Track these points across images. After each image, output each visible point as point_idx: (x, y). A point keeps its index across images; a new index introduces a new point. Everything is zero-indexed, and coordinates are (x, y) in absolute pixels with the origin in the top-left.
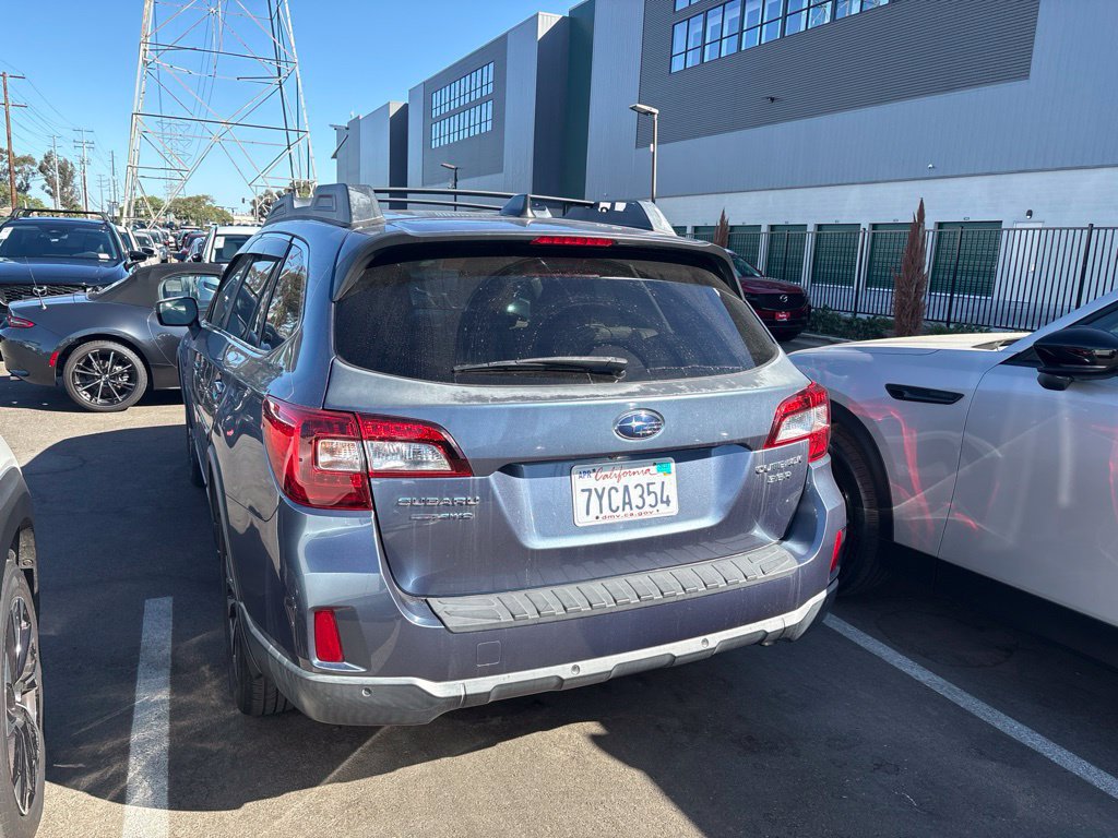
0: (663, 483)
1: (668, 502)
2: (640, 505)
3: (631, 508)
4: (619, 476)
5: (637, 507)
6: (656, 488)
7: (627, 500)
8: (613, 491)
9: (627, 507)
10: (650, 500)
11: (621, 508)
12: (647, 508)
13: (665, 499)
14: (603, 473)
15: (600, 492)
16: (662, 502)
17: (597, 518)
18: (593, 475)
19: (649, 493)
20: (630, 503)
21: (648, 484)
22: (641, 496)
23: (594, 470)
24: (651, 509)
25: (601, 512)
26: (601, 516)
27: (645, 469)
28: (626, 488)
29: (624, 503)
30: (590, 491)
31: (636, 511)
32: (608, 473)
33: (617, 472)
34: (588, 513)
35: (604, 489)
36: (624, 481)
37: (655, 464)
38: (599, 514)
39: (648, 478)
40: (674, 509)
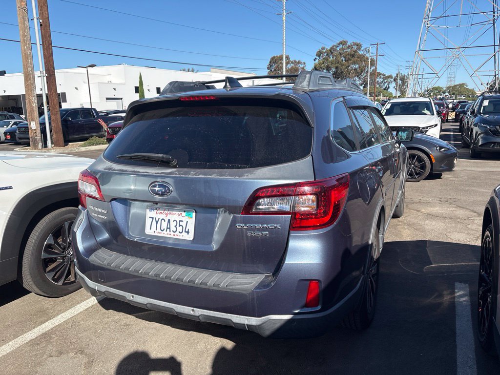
0: (187, 222)
1: (188, 232)
2: (175, 231)
3: (170, 231)
4: (167, 214)
5: (173, 231)
6: (184, 224)
7: (169, 227)
8: (163, 221)
9: (168, 230)
10: (179, 229)
11: (165, 230)
12: (177, 233)
13: (187, 230)
14: (160, 211)
15: (157, 220)
16: (185, 232)
17: (154, 232)
18: (155, 211)
19: (180, 226)
20: (170, 228)
21: (180, 221)
22: (176, 226)
23: (156, 209)
24: (180, 234)
25: (156, 230)
26: (156, 232)
27: (180, 213)
28: (169, 221)
29: (167, 228)
30: (153, 218)
31: (172, 233)
32: (162, 212)
33: (166, 212)
34: (151, 229)
35: (159, 219)
36: (169, 217)
37: (185, 212)
38: (155, 230)
39: (180, 218)
40: (190, 237)
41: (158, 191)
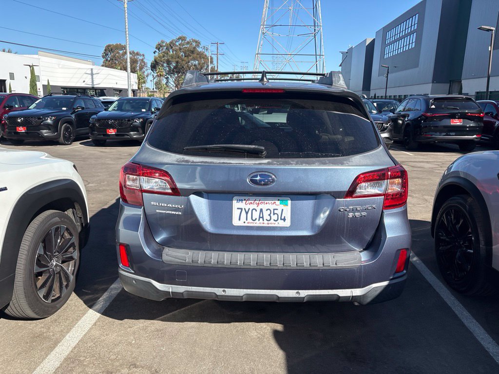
0: (283, 210)
1: (284, 220)
2: (269, 219)
3: (263, 220)
4: (258, 204)
5: (267, 220)
6: (279, 212)
7: (261, 216)
8: (254, 211)
9: (261, 219)
10: (275, 217)
11: (258, 219)
12: (272, 221)
13: (283, 218)
14: (250, 202)
15: (247, 211)
16: (281, 219)
17: (244, 222)
18: (244, 202)
19: (274, 214)
20: (263, 217)
21: (274, 210)
22: (269, 215)
23: (245, 200)
24: (275, 222)
25: (247, 220)
26: (246, 222)
27: (273, 202)
28: (261, 210)
29: (260, 217)
30: (242, 209)
31: (266, 222)
32: (253, 202)
33: (257, 202)
34: (239, 220)
35: (249, 209)
36: (261, 206)
37: (279, 200)
38: (245, 221)
39: (274, 207)
40: (288, 223)
41: (260, 181)
